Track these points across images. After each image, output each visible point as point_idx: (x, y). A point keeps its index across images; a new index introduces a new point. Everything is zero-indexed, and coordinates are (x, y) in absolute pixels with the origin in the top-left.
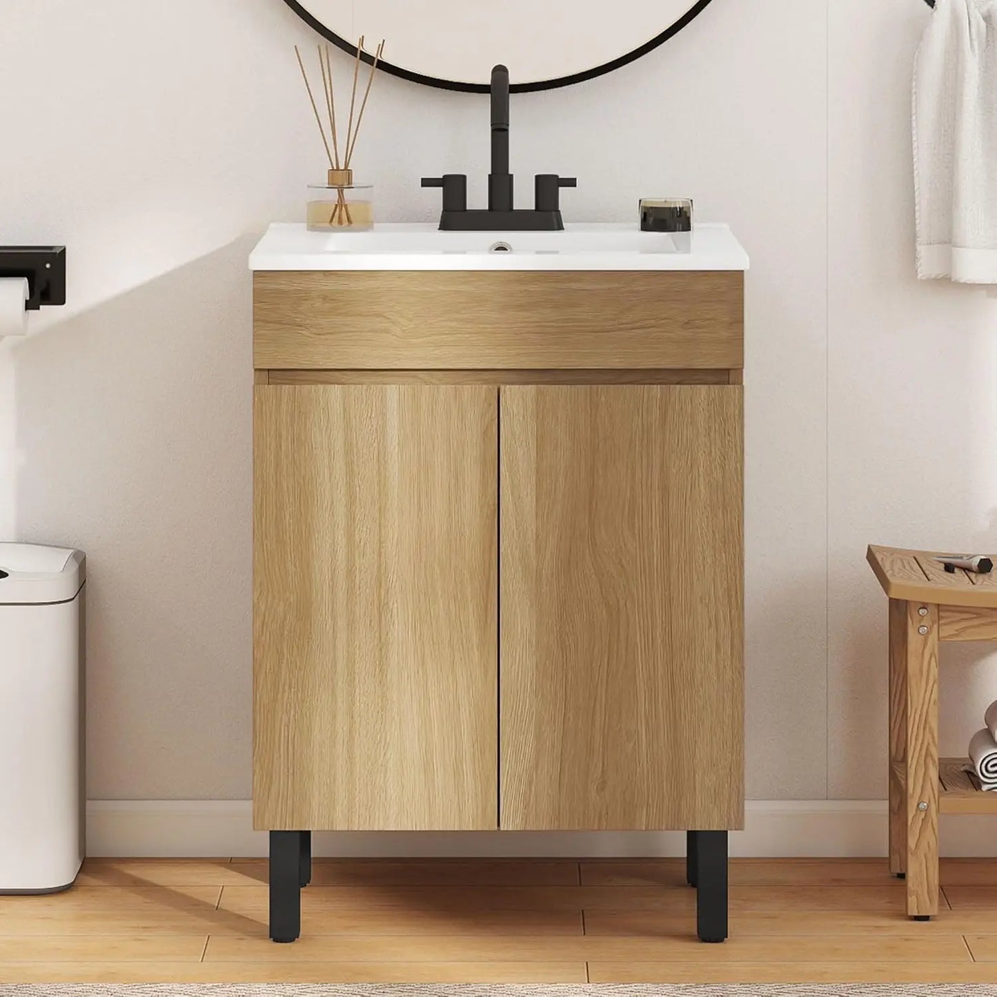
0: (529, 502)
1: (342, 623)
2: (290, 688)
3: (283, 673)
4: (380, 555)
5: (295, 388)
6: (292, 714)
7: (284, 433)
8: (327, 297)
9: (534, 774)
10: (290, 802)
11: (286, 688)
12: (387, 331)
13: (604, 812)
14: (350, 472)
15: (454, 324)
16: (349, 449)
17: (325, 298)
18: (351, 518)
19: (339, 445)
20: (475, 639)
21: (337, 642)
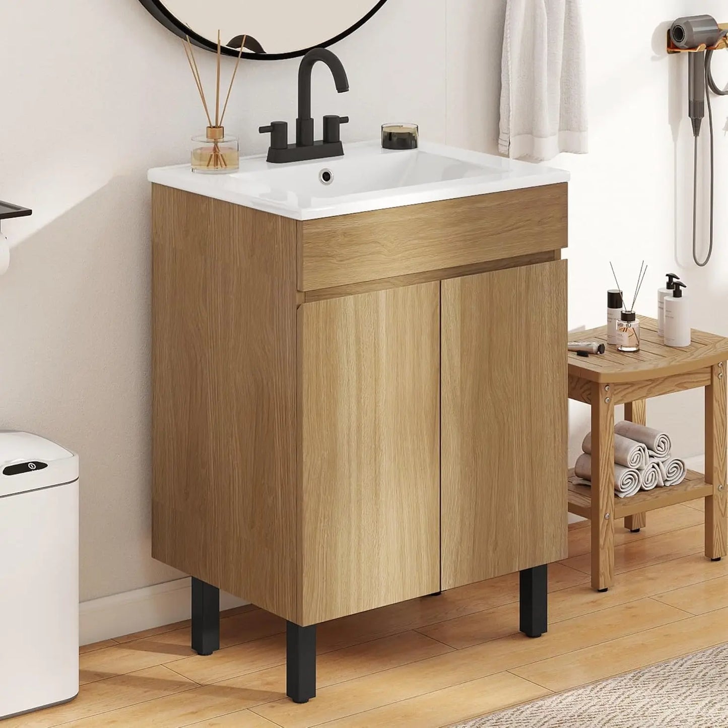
0: (457, 360)
1: (354, 465)
2: (324, 518)
3: (320, 509)
4: (375, 413)
5: (327, 301)
6: (326, 536)
7: (321, 336)
8: (345, 233)
9: (460, 547)
10: (324, 601)
11: (322, 519)
12: (379, 253)
13: (497, 564)
14: (359, 356)
15: (416, 241)
16: (358, 340)
17: (345, 234)
18: (360, 390)
19: (352, 339)
20: (428, 460)
21: (351, 479)
